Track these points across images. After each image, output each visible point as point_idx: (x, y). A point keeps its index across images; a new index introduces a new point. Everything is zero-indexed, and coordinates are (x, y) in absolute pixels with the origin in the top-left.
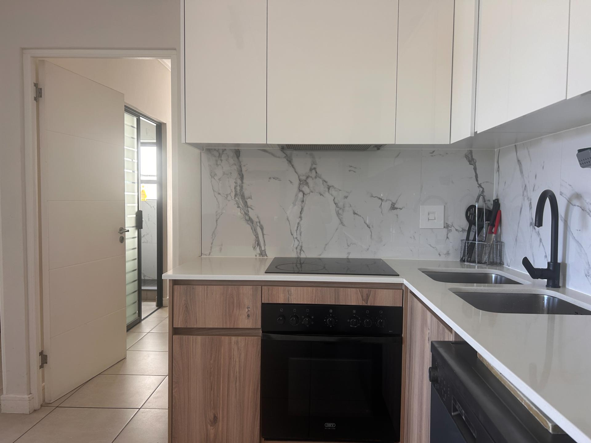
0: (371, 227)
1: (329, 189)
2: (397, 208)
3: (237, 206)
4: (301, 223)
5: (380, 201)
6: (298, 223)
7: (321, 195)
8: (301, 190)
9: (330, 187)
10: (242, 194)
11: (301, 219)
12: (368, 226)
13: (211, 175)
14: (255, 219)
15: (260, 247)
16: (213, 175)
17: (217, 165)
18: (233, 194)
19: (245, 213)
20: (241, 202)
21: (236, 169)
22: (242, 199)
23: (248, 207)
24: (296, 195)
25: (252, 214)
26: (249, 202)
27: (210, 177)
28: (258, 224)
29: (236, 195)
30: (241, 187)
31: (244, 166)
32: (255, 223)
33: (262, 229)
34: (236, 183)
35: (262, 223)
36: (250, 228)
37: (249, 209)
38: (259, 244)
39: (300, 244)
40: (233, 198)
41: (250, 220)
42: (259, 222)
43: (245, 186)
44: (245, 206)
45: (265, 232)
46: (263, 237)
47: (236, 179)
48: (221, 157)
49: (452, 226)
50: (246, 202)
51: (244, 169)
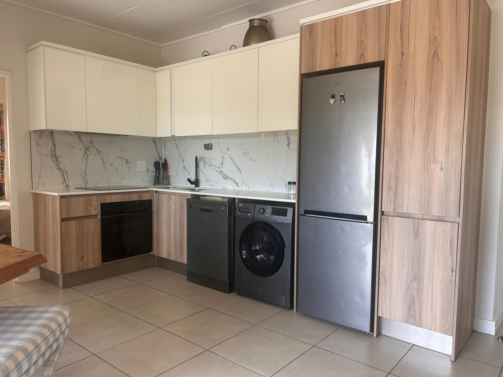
0: (118, 171)
1: (99, 153)
2: (128, 162)
3: (52, 161)
4: (87, 170)
5: (121, 159)
6: (85, 170)
7: (96, 156)
8: (86, 153)
9: (100, 152)
10: (55, 155)
11: (87, 168)
12: (117, 170)
13: (37, 144)
14: (63, 168)
15: (66, 183)
16: (38, 145)
17: (40, 139)
18: (50, 155)
19: (57, 165)
20: (55, 159)
21: (51, 141)
22: (55, 157)
23: (58, 162)
24: (84, 156)
25: (61, 165)
26: (59, 159)
27: (36, 145)
28: (65, 171)
29: (51, 156)
30: (55, 151)
31: (56, 140)
32: (63, 170)
33: (67, 173)
34: (51, 149)
35: (66, 170)
36: (60, 173)
37: (59, 163)
38: (65, 181)
39: (87, 181)
40: (50, 157)
41: (60, 169)
42: (65, 170)
43: (56, 151)
44: (57, 161)
45: (68, 175)
46: (68, 178)
47: (51, 147)
48: (42, 135)
49: (149, 170)
50: (58, 159)
51: (56, 142)
